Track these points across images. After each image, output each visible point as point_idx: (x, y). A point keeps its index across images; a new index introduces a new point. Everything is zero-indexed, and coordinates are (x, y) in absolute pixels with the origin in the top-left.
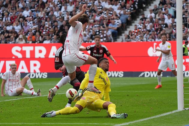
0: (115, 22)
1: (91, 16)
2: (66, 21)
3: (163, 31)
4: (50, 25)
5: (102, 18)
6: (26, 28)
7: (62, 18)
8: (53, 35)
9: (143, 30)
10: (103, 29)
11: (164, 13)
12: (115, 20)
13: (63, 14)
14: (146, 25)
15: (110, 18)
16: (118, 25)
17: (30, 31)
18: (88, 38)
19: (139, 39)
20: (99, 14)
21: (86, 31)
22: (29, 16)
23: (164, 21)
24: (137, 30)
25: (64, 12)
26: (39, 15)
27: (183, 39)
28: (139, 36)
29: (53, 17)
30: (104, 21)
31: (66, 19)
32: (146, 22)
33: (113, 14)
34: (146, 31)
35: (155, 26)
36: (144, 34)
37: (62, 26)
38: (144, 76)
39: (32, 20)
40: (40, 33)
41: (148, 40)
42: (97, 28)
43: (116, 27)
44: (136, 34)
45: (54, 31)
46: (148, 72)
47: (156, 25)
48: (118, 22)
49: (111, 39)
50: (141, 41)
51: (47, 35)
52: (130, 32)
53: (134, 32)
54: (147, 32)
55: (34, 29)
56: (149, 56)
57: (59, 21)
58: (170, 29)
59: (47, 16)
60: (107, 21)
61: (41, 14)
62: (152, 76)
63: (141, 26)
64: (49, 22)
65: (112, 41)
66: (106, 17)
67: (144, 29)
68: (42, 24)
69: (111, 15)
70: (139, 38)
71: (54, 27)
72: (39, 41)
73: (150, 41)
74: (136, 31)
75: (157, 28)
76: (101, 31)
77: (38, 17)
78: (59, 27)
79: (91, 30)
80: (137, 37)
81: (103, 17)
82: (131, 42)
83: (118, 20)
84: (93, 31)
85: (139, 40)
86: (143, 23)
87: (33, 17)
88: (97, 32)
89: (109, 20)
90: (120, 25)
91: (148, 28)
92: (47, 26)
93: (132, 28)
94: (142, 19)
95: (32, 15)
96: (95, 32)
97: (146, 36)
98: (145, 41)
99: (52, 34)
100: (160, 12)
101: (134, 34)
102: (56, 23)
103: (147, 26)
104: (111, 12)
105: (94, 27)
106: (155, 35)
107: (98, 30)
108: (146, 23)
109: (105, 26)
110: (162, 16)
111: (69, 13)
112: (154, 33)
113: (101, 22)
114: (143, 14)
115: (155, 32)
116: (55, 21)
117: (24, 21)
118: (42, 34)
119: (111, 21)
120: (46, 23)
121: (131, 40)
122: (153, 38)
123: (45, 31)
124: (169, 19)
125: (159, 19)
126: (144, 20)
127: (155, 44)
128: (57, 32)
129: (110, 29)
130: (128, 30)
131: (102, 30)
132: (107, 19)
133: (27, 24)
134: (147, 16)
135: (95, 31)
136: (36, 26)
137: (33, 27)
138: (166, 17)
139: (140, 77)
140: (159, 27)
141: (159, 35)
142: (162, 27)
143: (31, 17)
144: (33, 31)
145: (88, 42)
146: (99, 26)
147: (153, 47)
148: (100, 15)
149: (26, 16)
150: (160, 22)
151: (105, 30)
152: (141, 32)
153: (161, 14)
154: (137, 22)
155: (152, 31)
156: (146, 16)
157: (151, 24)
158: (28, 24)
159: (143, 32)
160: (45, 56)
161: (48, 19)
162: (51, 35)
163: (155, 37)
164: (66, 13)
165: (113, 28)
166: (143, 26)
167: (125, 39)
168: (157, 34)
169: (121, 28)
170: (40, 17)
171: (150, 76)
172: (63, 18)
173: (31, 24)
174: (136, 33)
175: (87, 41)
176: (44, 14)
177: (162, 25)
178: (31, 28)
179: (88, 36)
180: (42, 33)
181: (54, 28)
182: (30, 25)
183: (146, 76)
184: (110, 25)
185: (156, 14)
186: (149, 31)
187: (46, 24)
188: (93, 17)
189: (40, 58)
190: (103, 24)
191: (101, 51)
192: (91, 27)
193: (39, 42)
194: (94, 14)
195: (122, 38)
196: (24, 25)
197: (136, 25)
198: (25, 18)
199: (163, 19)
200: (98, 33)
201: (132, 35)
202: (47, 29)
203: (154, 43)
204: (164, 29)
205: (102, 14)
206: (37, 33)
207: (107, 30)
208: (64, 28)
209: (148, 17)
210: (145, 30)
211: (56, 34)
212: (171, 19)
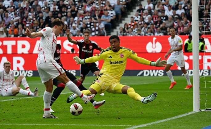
0: (108, 13)
1: (80, 6)
2: (52, 12)
4: (34, 16)
5: (94, 9)
6: (6, 20)
7: (48, 8)
8: (38, 27)
9: (140, 23)
10: (95, 21)
11: (163, 3)
12: (108, 11)
13: (49, 4)
14: (144, 17)
15: (103, 9)
16: (112, 17)
17: (11, 23)
18: (78, 31)
19: (136, 33)
20: (89, 5)
21: (75, 23)
22: (10, 6)
23: (164, 13)
24: (133, 22)
25: (49, 1)
26: (22, 6)
28: (136, 29)
29: (38, 8)
30: (96, 12)
31: (52, 9)
32: (143, 14)
33: (106, 4)
34: (144, 24)
35: (154, 18)
36: (142, 27)
37: (48, 18)
38: (142, 74)
39: (13, 10)
40: (23, 26)
41: (147, 35)
42: (88, 20)
43: (109, 19)
44: (132, 27)
45: (39, 24)
46: (148, 71)
47: (156, 18)
48: (112, 14)
49: (104, 33)
50: (139, 36)
51: (31, 28)
52: (126, 24)
53: (130, 25)
54: (145, 25)
55: (16, 21)
56: (147, 53)
57: (44, 11)
58: (170, 22)
59: (30, 7)
60: (100, 12)
61: (24, 4)
62: (152, 75)
63: (138, 18)
64: (33, 13)
65: (106, 35)
66: (97, 8)
67: (141, 21)
68: (25, 15)
69: (104, 5)
70: (136, 32)
71: (38, 18)
72: (22, 34)
73: (149, 36)
74: (133, 24)
75: (157, 20)
76: (92, 24)
77: (20, 7)
78: (44, 18)
79: (81, 23)
80: (134, 30)
81: (95, 7)
82: (127, 36)
83: (112, 11)
84: (84, 23)
85: (137, 34)
86: (140, 15)
87: (14, 7)
88: (87, 24)
89: (102, 11)
90: (115, 17)
91: (147, 21)
92: (31, 17)
93: (128, 21)
94: (139, 11)
95: (14, 5)
96: (85, 24)
97: (144, 29)
98: (143, 35)
99: (37, 27)
101: (130, 28)
102: (40, 14)
103: (145, 18)
104: (104, 2)
105: (84, 19)
106: (154, 29)
107: (89, 23)
108: (144, 15)
109: (97, 18)
110: (161, 7)
111: (56, 3)
112: (153, 26)
113: (93, 12)
115: (155, 26)
116: (40, 12)
117: (5, 12)
118: (25, 27)
119: (104, 12)
120: (30, 14)
121: (128, 34)
122: (151, 32)
123: (29, 24)
125: (159, 11)
126: (141, 11)
127: (154, 39)
128: (42, 24)
129: (103, 21)
130: (124, 22)
131: (93, 22)
132: (99, 10)
133: (8, 15)
134: (145, 7)
135: (86, 23)
136: (18, 18)
137: (15, 19)
138: (166, 8)
139: (139, 76)
140: (159, 19)
142: (162, 20)
143: (12, 8)
144: (15, 23)
145: (78, 36)
146: (90, 18)
148: (91, 6)
149: (6, 6)
150: (160, 14)
151: (97, 22)
152: (138, 24)
153: (161, 6)
154: (134, 14)
155: (151, 24)
156: (143, 7)
157: (149, 16)
158: (9, 15)
159: (140, 24)
160: (29, 51)
161: (32, 10)
162: (35, 28)
163: (154, 30)
164: (52, 2)
165: (106, 20)
166: (140, 18)
167: (120, 33)
168: (157, 28)
169: (116, 20)
170: (22, 8)
171: (150, 75)
172: (49, 8)
173: (12, 15)
175: (77, 34)
176: (27, 4)
177: (162, 18)
178: (12, 19)
179: (78, 29)
180: (26, 25)
181: (39, 20)
183: (145, 75)
184: (103, 17)
186: (148, 24)
187: (30, 15)
188: (83, 8)
189: (23, 53)
190: (95, 16)
191: (91, 47)
192: (81, 19)
193: (21, 36)
194: (84, 4)
195: (117, 32)
196: (5, 17)
197: (132, 17)
198: (6, 8)
199: (163, 11)
200: (89, 26)
201: (128, 29)
202: (30, 21)
205: (94, 4)
206: (20, 26)
207: (100, 23)
208: (50, 20)
209: (146, 8)
210: (142, 22)
211: (41, 26)
212: (172, 11)
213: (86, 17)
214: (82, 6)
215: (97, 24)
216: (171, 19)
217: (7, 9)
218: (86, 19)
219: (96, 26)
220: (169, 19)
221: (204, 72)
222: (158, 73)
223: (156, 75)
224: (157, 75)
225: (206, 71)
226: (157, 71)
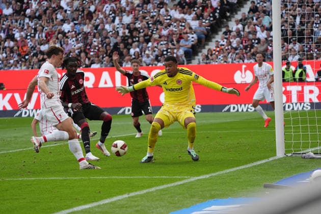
0: (189, 37)
1: (155, 30)
2: (122, 37)
3: (255, 48)
4: (100, 43)
5: (171, 33)
6: (67, 47)
7: (116, 33)
8: (105, 55)
9: (227, 48)
10: (172, 47)
11: (255, 23)
12: (189, 35)
13: (118, 28)
14: (231, 40)
15: (182, 32)
16: (193, 41)
17: (72, 51)
18: (152, 60)
19: (222, 60)
20: (166, 27)
21: (149, 50)
22: (71, 31)
23: (256, 35)
24: (218, 47)
25: (118, 24)
26: (85, 30)
27: (282, 60)
28: (222, 55)
29: (104, 32)
30: (174, 36)
31: (121, 34)
32: (231, 36)
33: (186, 26)
34: (231, 48)
35: (244, 42)
36: (229, 53)
37: (116, 45)
38: (229, 110)
39: (75, 36)
40: (87, 54)
41: (235, 62)
42: (164, 46)
43: (190, 44)
44: (217, 53)
45: (105, 51)
46: (235, 106)
47: (245, 41)
48: (193, 38)
49: (184, 61)
50: (225, 63)
51: (96, 57)
52: (209, 50)
53: (214, 50)
54: (233, 51)
55: (77, 49)
56: (236, 84)
57: (112, 37)
58: (263, 45)
59: (95, 31)
60: (178, 35)
61: (88, 28)
62: (240, 110)
63: (224, 41)
64: (98, 38)
65: (185, 63)
66: (176, 31)
67: (228, 46)
68: (89, 41)
69: (183, 28)
70: (222, 58)
71: (105, 45)
72: (86, 64)
73: (237, 63)
74: (218, 49)
75: (247, 44)
76: (169, 50)
77: (83, 31)
78: (111, 45)
79: (156, 49)
80: (219, 57)
81: (172, 31)
82: (211, 63)
83: (193, 34)
84: (159, 50)
85: (222, 62)
87: (76, 32)
88: (164, 51)
89: (180, 34)
90: (196, 41)
91: (234, 45)
92: (96, 44)
93: (212, 46)
94: (225, 33)
95: (75, 30)
96: (161, 51)
97: (232, 55)
98: (230, 63)
99: (103, 55)
100: (250, 23)
101: (215, 54)
102: (107, 40)
103: (233, 42)
104: (183, 24)
105: (159, 44)
106: (243, 55)
107: (165, 49)
108: (232, 38)
109: (175, 43)
110: (252, 28)
111: (126, 25)
112: (243, 51)
113: (170, 37)
114: (228, 27)
115: (244, 51)
116: (106, 38)
117: (65, 38)
118: (89, 56)
119: (183, 35)
120: (95, 39)
121: (211, 61)
122: (240, 59)
123: (93, 52)
124: (263, 32)
125: (249, 33)
126: (228, 33)
127: (244, 66)
128: (109, 52)
129: (182, 46)
130: (207, 47)
131: (170, 49)
132: (177, 34)
133: (68, 41)
134: (232, 28)
135: (162, 49)
136: (81, 45)
137: (76, 46)
138: (258, 29)
139: (224, 111)
140: (249, 43)
141: (249, 54)
142: (253, 43)
143: (74, 33)
144: (77, 51)
145: (152, 65)
146: (167, 43)
147: (241, 71)
148: (168, 29)
149: (66, 31)
150: (251, 36)
151: (175, 48)
152: (224, 50)
153: (252, 26)
154: (219, 37)
155: (239, 49)
156: (230, 29)
157: (238, 39)
158: (70, 42)
159: (226, 50)
160: (93, 85)
161: (97, 35)
162: (101, 56)
163: (244, 56)
164: (121, 26)
165: (186, 45)
166: (227, 42)
167: (203, 60)
168: (246, 53)
169: (197, 45)
170: (85, 33)
171: (238, 110)
172: (118, 32)
173: (73, 41)
174: (218, 51)
175: (151, 63)
176: (91, 28)
177: (253, 41)
178: (73, 47)
179: (152, 57)
180: (89, 54)
181: (106, 47)
182: (73, 43)
183: (232, 110)
184: (182, 42)
185: (244, 26)
186: (236, 49)
187: (95, 41)
188: (158, 31)
190: (173, 41)
191: (140, 80)
192: (155, 45)
193: (84, 66)
194: (159, 27)
195: (199, 59)
196: (64, 43)
197: (217, 41)
198: (66, 33)
199: (255, 32)
200: (165, 53)
201: (211, 55)
202: (95, 49)
203: (242, 64)
204: (256, 45)
205: (171, 26)
206: (83, 55)
207: (178, 49)
208: (118, 46)
209: (234, 29)
210: (230, 47)
211: (108, 54)
212: (265, 32)
213: (162, 43)
214: (157, 29)
215: (175, 51)
216: (264, 42)
217: (67, 35)
218: (162, 44)
219: (174, 53)
220: (261, 43)
221: (305, 105)
222: (248, 108)
223: (245, 110)
224: (247, 110)
225: (307, 105)
226: (247, 105)
